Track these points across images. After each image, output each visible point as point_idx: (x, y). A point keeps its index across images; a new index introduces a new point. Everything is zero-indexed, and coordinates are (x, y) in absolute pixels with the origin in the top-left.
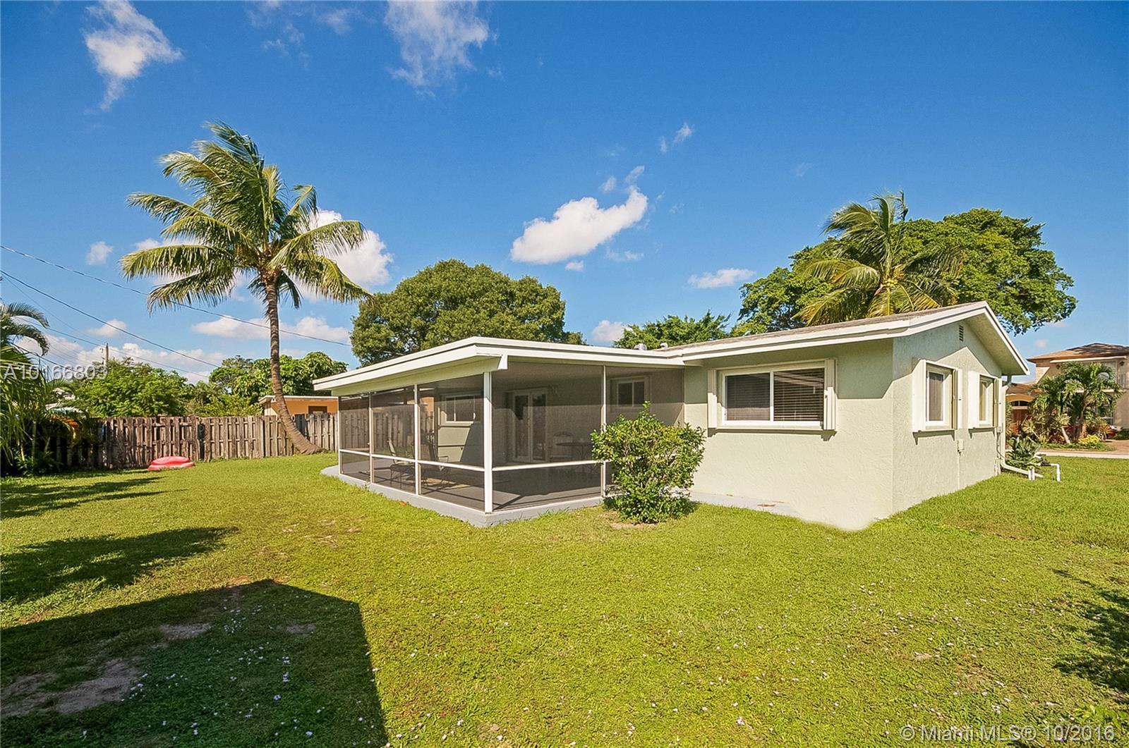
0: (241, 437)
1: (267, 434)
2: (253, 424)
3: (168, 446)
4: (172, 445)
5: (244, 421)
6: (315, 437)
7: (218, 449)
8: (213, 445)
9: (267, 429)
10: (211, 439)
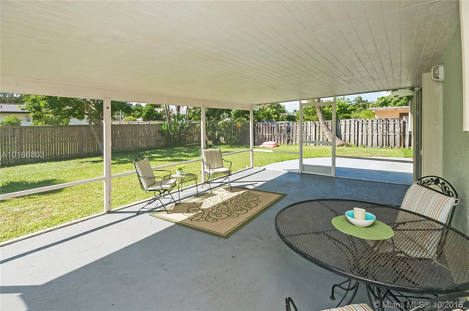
0: (305, 133)
1: (317, 132)
2: (311, 126)
3: (276, 136)
4: (278, 136)
5: (307, 124)
6: (345, 135)
7: (295, 139)
8: (293, 136)
9: (317, 129)
10: (293, 134)
